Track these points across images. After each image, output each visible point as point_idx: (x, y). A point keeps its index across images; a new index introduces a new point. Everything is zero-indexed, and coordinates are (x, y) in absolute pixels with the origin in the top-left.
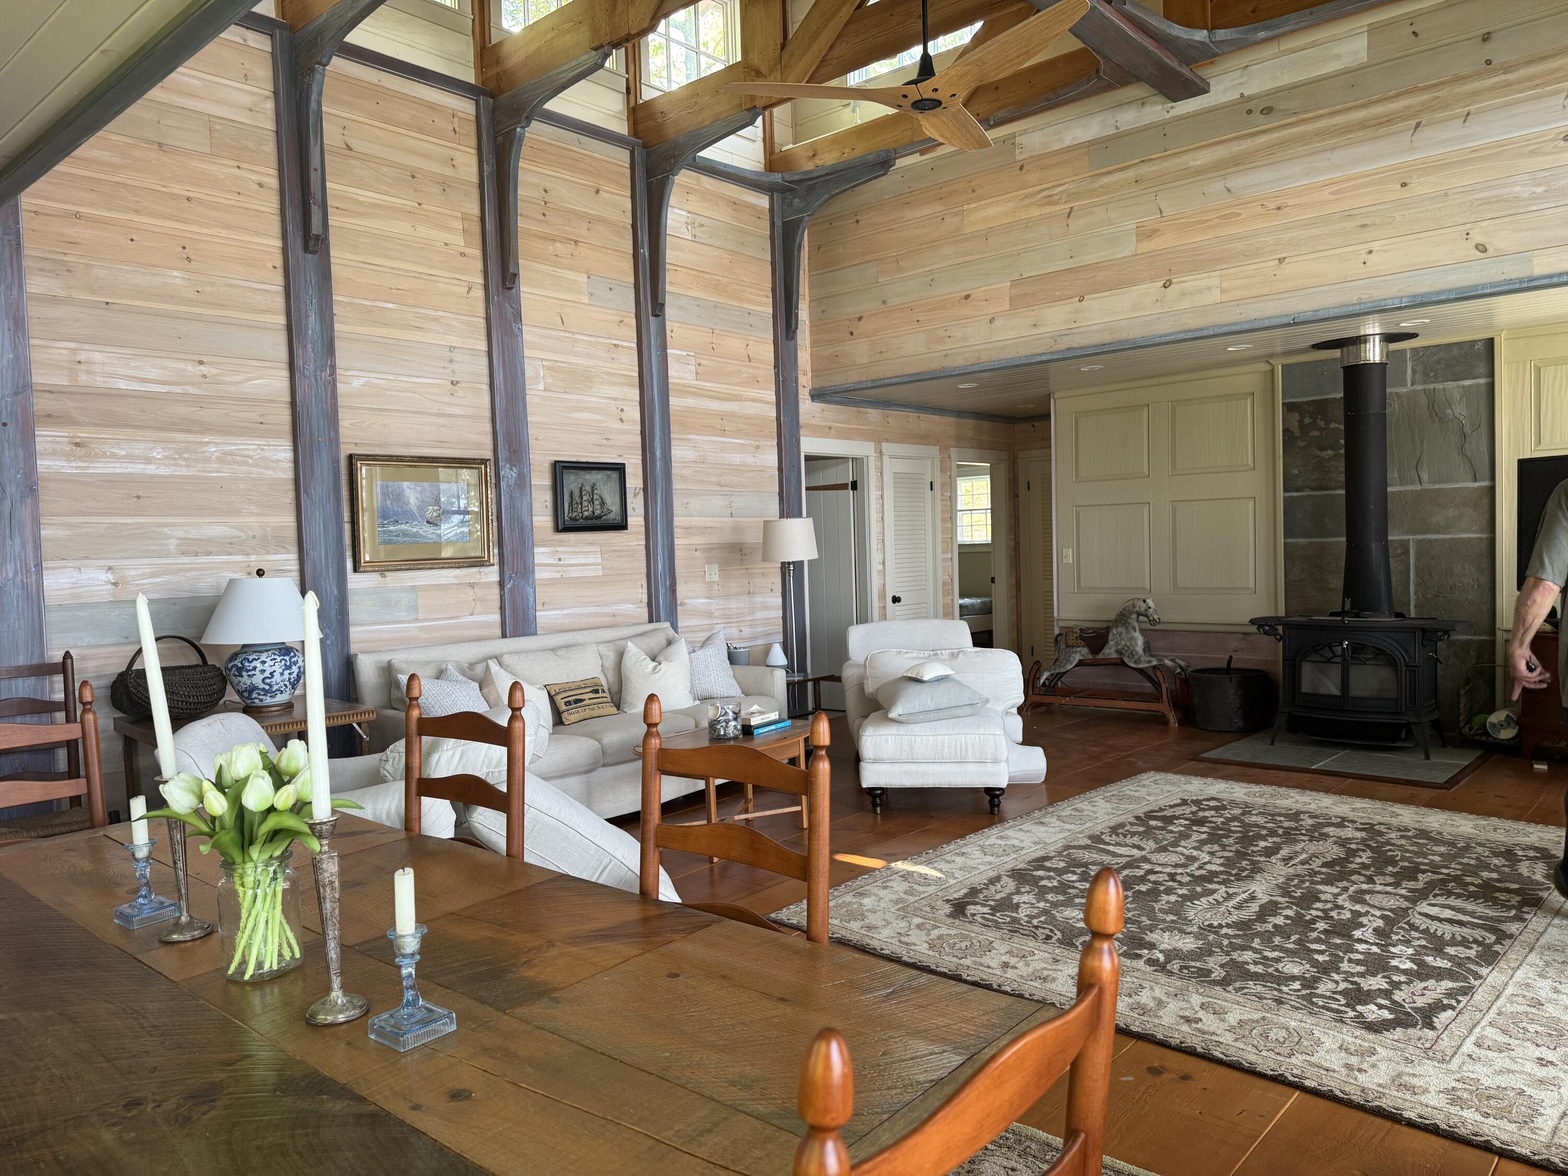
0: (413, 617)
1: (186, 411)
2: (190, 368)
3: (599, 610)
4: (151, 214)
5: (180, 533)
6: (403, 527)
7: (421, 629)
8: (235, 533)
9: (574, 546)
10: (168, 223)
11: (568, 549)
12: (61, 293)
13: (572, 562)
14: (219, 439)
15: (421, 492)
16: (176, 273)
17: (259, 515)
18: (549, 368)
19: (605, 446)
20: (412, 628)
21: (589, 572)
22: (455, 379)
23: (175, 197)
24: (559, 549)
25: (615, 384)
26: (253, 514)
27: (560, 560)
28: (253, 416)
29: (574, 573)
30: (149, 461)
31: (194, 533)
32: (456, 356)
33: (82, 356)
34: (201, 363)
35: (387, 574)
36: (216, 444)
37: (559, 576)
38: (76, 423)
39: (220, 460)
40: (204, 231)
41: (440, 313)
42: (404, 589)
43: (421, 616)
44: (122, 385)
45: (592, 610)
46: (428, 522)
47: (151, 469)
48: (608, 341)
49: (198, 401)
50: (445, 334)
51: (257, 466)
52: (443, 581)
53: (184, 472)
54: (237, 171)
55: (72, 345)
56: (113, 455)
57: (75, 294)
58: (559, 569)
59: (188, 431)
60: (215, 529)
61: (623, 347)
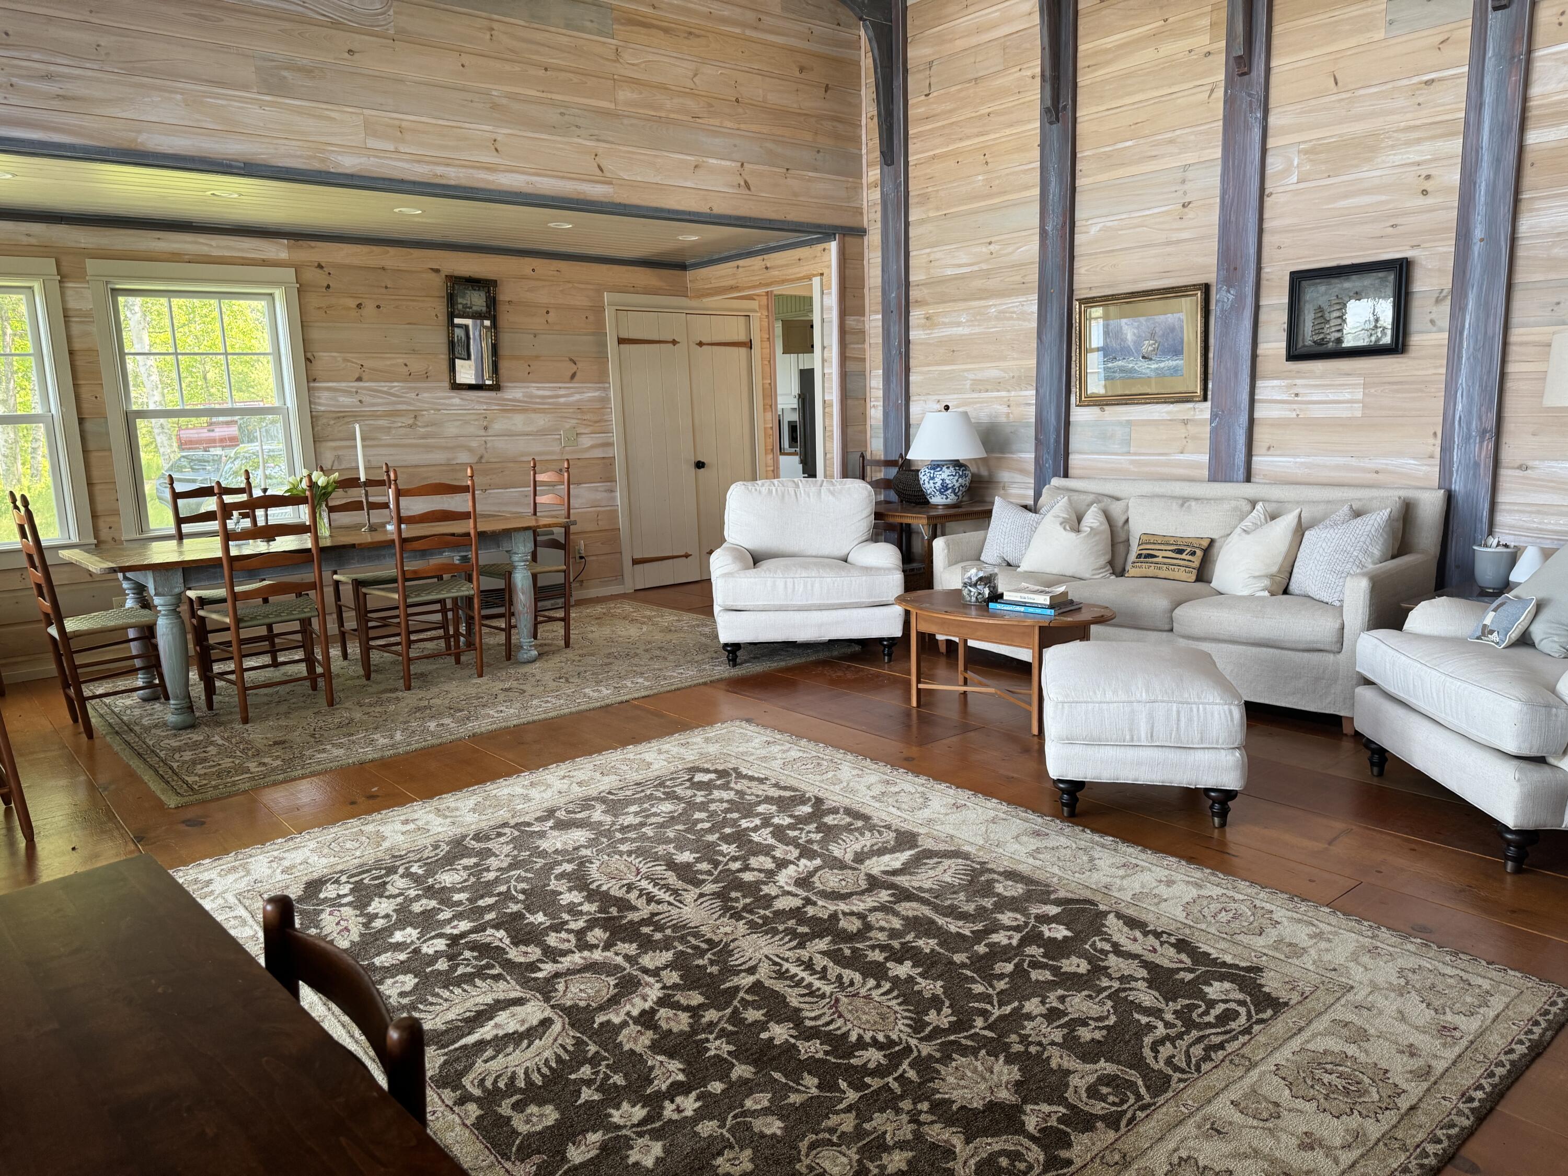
0: (1125, 450)
1: (978, 283)
2: (984, 250)
3: (1354, 462)
4: (968, 137)
5: (972, 376)
6: (1120, 363)
7: (1133, 462)
8: (1003, 375)
9: (1321, 377)
10: (976, 140)
11: (1312, 382)
12: (924, 216)
13: (1315, 398)
14: (998, 301)
15: (1138, 328)
16: (980, 178)
17: (1017, 359)
18: (1306, 152)
19: (1387, 236)
20: (1123, 461)
21: (1342, 412)
22: (1187, 200)
23: (981, 117)
24: (1298, 382)
25: (1419, 141)
26: (1014, 359)
27: (1297, 395)
28: (1018, 278)
29: (1318, 412)
30: (959, 324)
31: (980, 376)
32: (1190, 175)
33: (932, 257)
34: (990, 243)
35: (1106, 408)
36: (995, 305)
37: (1294, 415)
38: (927, 304)
39: (997, 318)
40: (997, 135)
41: (1178, 132)
42: (1120, 423)
43: (1132, 450)
44: (949, 272)
45: (1341, 460)
46: (1144, 357)
47: (960, 331)
48: (1416, 80)
49: (986, 274)
50: (1180, 154)
51: (1018, 319)
52: (1156, 416)
53: (977, 330)
54: (1018, 74)
55: (928, 250)
56: (944, 324)
57: (931, 215)
58: (1295, 406)
59: (980, 299)
60: (992, 372)
61: (1440, 80)
